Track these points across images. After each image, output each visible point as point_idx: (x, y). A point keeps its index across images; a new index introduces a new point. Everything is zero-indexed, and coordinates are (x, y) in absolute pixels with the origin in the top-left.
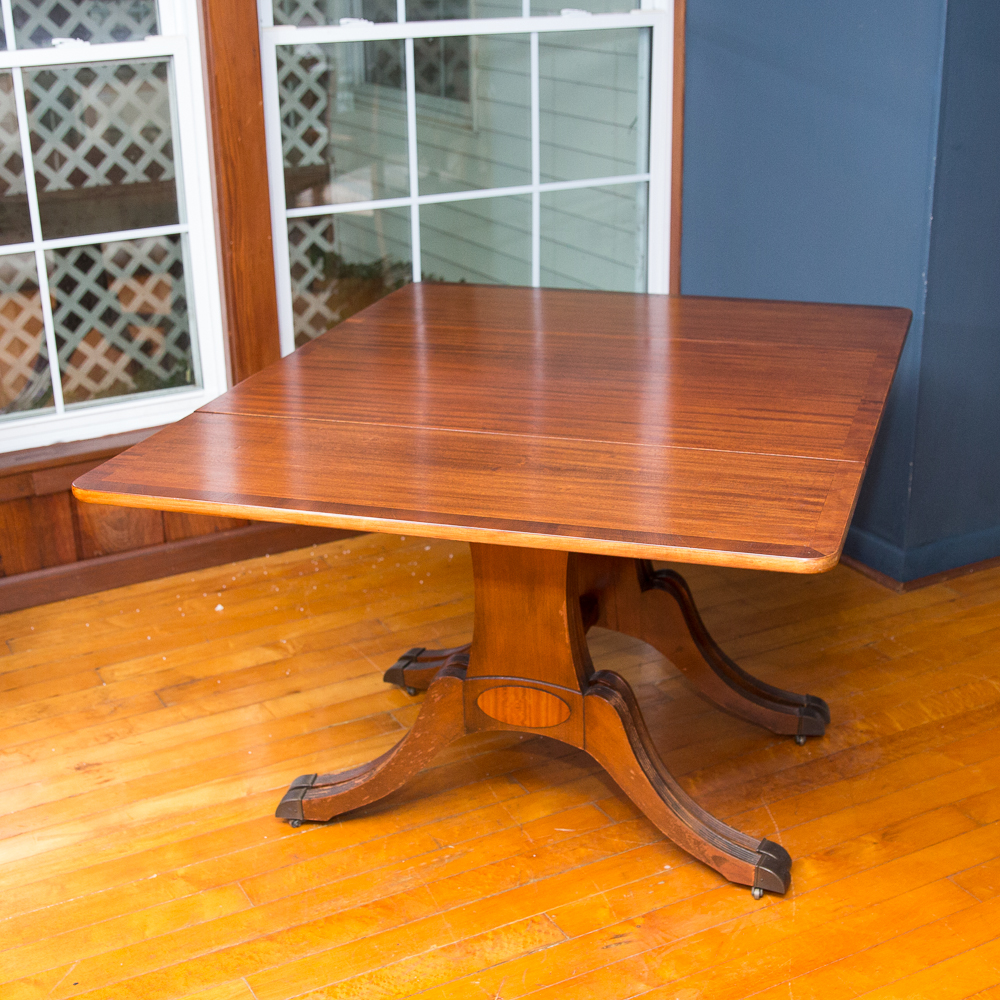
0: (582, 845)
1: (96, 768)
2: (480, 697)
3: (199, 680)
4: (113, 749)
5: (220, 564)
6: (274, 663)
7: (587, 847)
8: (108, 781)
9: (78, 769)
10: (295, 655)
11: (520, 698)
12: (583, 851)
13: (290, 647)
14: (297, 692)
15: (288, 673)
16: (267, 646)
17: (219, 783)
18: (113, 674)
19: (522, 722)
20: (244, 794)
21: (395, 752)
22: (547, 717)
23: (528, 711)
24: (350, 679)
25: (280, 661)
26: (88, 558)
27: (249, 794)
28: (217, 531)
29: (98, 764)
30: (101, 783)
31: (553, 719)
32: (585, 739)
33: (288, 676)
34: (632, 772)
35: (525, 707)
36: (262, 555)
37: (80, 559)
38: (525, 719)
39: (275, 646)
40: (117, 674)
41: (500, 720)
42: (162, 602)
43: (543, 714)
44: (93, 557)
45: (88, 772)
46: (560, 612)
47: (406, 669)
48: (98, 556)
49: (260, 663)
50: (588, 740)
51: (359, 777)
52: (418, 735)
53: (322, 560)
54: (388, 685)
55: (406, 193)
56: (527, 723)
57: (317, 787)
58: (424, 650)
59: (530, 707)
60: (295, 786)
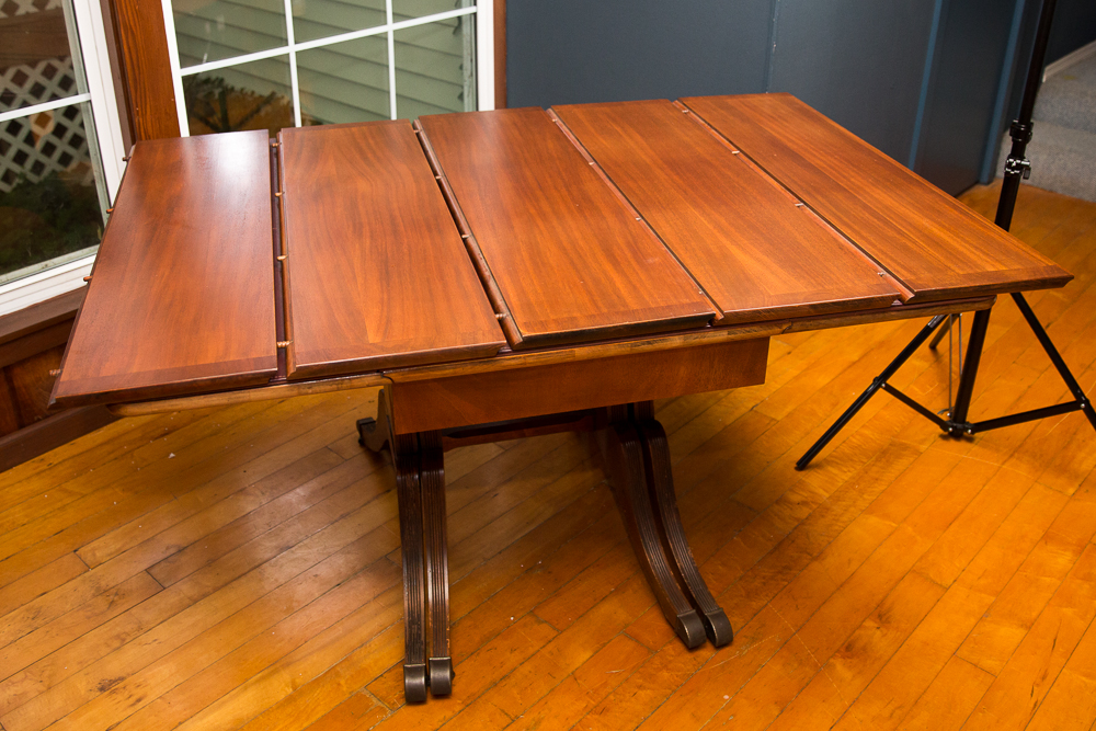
0: (640, 687)
1: (121, 685)
3: (187, 547)
4: (131, 655)
7: (645, 688)
8: (139, 700)
9: (102, 689)
12: (642, 693)
17: (258, 681)
18: (94, 555)
20: (290, 691)
26: (29, 424)
27: (294, 689)
29: (122, 679)
30: (133, 705)
37: (21, 426)
40: (98, 554)
42: (112, 456)
44: (34, 422)
45: (114, 692)
48: (39, 420)
55: (284, 42)
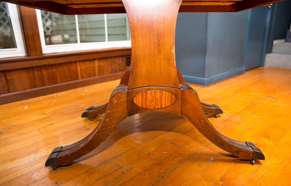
0: (175, 157)
2: (135, 98)
3: (17, 125)
5: (27, 99)
6: (44, 118)
10: (51, 115)
11: (153, 95)
13: (49, 114)
14: (52, 124)
15: (49, 120)
16: (41, 114)
19: (154, 107)
21: (97, 130)
22: (165, 103)
23: (157, 101)
24: (69, 119)
25: (46, 117)
28: (25, 89)
31: (168, 103)
32: (181, 111)
33: (48, 121)
34: (203, 121)
35: (156, 100)
36: (40, 96)
38: (155, 105)
39: (44, 114)
41: (144, 107)
43: (164, 102)
46: (172, 51)
47: (89, 112)
49: (39, 119)
50: (183, 110)
51: (81, 144)
52: (107, 120)
53: (57, 96)
54: (84, 119)
56: (156, 107)
57: (63, 151)
58: (93, 107)
59: (158, 99)
60: (53, 152)
